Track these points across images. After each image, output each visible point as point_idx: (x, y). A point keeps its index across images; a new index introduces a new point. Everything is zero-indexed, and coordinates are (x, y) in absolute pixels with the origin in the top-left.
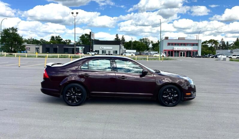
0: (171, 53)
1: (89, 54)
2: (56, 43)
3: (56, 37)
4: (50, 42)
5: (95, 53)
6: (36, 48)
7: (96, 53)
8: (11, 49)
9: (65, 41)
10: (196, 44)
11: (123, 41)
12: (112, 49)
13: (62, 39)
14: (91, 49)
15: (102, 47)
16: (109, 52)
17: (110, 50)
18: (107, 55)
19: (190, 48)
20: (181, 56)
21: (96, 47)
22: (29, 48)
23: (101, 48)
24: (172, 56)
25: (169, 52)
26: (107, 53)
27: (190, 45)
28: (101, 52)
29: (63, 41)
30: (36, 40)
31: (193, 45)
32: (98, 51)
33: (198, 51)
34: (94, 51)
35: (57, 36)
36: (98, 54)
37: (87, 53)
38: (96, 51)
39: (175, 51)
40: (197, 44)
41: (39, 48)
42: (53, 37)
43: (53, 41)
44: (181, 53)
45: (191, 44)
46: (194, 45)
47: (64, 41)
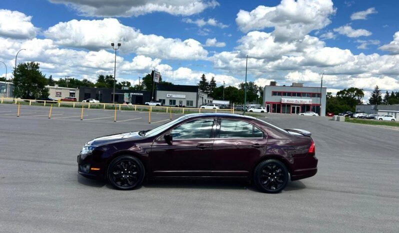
0: (277, 108)
1: (148, 105)
2: (106, 86)
3: (107, 77)
4: (96, 84)
5: (157, 103)
6: (71, 93)
7: (160, 104)
8: (29, 93)
9: (122, 83)
10: (317, 94)
11: (213, 86)
12: (185, 97)
13: (116, 81)
14: (153, 98)
15: (170, 95)
16: (181, 102)
17: (182, 100)
18: (177, 106)
19: (307, 101)
20: (293, 112)
21: (160, 95)
22: (60, 93)
23: (168, 96)
24: (279, 111)
25: (274, 105)
26: (177, 104)
27: (307, 96)
28: (167, 103)
29: (117, 83)
30: (77, 80)
31: (312, 95)
32: (163, 102)
33: (320, 105)
34: (157, 100)
35: (109, 75)
36: (162, 105)
37: (146, 103)
38: (160, 101)
39: (284, 105)
40: (319, 95)
41: (74, 94)
42: (101, 77)
43: (101, 84)
44: (294, 108)
45: (310, 93)
46: (315, 97)
47: (120, 83)
